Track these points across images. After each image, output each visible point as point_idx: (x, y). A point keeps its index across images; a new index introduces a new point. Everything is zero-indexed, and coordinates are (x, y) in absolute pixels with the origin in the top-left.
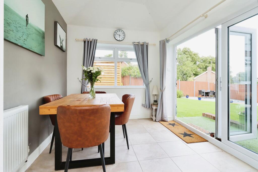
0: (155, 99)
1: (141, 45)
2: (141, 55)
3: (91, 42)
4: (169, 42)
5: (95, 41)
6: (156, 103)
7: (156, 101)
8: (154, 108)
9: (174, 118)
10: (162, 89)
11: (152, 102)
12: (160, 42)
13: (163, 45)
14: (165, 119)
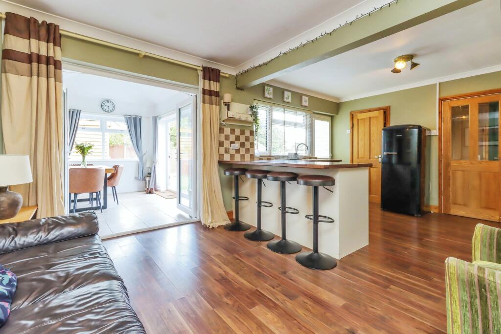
0: (149, 172)
1: (134, 118)
2: (133, 129)
3: (73, 112)
4: (161, 119)
5: (79, 112)
6: (149, 175)
7: (150, 174)
8: (147, 179)
9: (167, 188)
10: (153, 161)
11: (146, 173)
12: (153, 117)
13: (155, 120)
14: (158, 189)
